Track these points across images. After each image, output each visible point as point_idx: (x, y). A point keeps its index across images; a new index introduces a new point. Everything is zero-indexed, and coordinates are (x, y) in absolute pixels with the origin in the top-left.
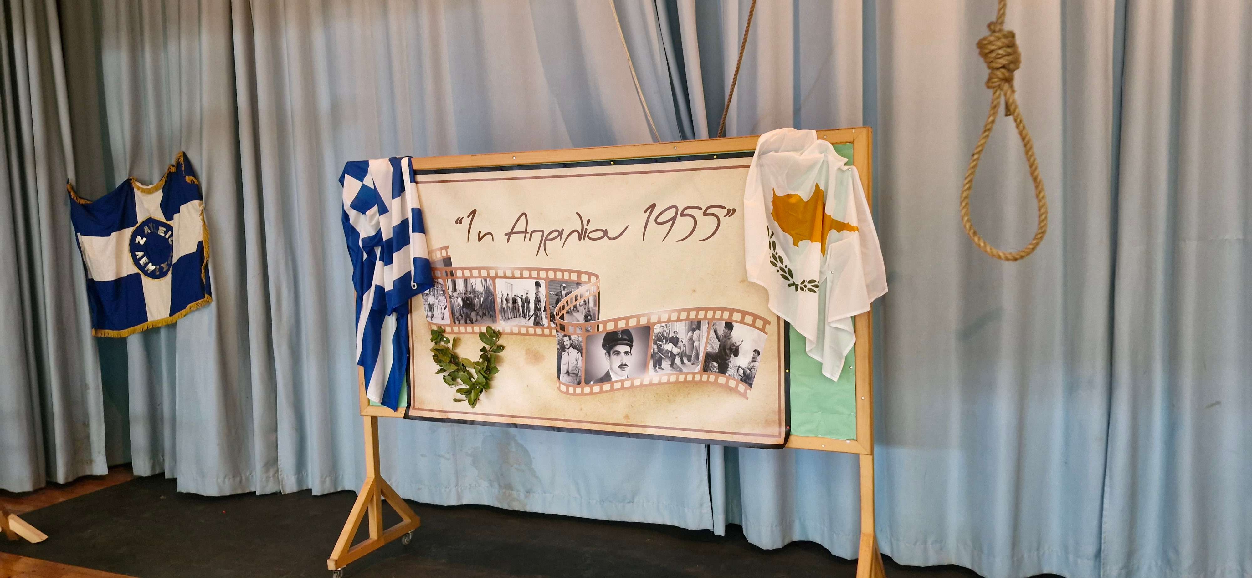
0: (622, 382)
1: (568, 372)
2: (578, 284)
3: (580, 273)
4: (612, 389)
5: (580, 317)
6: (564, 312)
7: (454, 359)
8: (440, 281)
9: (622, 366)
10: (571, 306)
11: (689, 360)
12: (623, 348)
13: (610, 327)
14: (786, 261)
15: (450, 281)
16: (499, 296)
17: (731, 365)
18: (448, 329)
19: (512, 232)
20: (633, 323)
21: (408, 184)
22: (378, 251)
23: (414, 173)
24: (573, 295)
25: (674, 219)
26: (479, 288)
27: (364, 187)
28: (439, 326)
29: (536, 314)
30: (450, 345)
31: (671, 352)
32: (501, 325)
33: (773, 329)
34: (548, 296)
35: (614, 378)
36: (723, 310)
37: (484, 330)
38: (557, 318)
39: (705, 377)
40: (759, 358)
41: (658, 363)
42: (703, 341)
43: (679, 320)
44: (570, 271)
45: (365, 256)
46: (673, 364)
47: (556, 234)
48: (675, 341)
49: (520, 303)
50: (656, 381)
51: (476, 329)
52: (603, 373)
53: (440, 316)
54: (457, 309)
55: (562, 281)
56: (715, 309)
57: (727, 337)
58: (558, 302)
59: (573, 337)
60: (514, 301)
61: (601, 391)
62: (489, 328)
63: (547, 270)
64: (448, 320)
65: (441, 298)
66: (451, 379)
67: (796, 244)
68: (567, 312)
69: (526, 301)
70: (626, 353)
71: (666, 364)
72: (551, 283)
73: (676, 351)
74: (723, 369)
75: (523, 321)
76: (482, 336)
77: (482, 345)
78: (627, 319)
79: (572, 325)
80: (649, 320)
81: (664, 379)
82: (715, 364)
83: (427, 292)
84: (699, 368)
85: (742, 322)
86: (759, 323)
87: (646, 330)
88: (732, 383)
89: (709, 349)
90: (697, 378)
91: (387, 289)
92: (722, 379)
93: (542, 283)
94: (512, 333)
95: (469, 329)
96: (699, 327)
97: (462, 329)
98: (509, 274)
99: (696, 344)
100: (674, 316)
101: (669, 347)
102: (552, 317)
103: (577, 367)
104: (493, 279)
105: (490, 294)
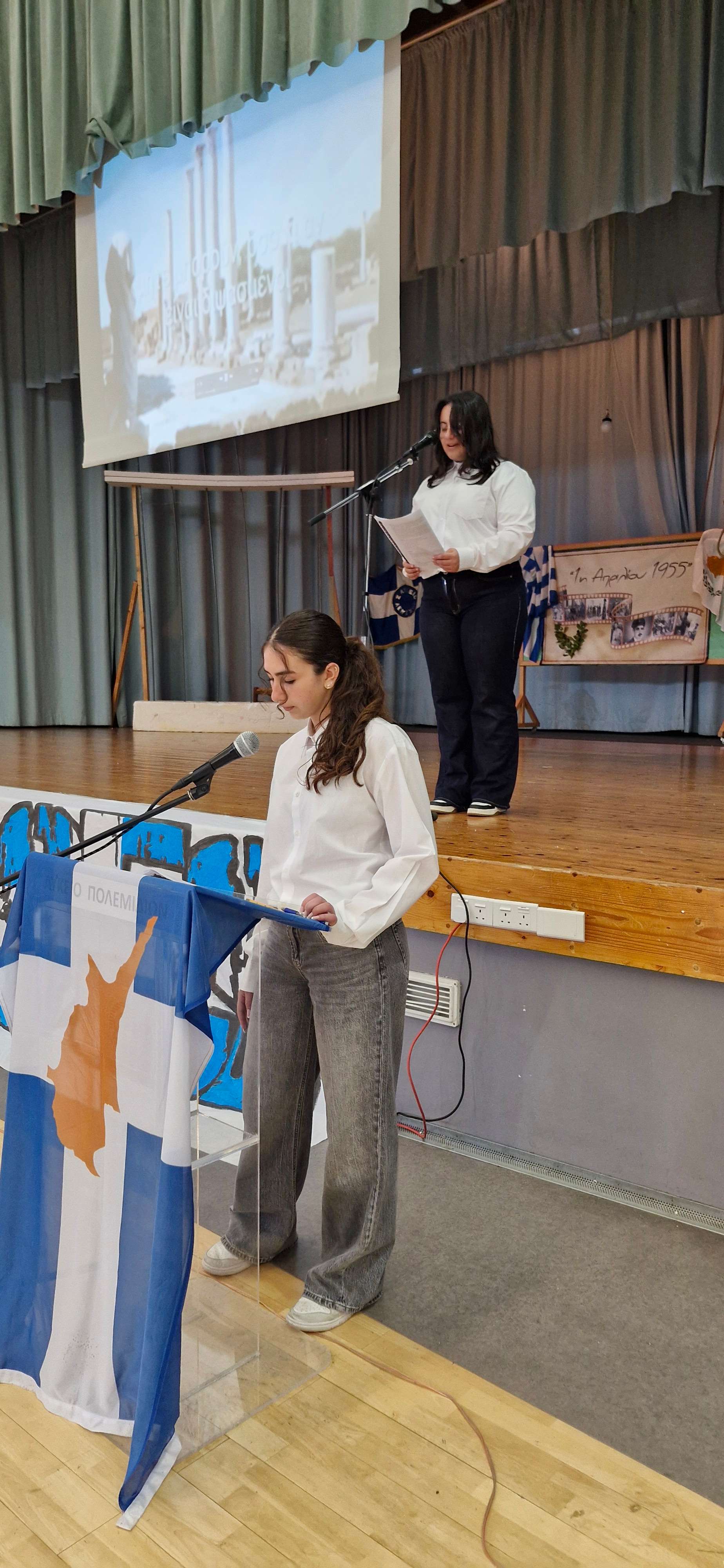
0: (639, 642)
1: (615, 640)
2: (623, 599)
3: (624, 594)
4: (635, 646)
5: (623, 614)
6: (616, 612)
7: (564, 636)
8: (561, 602)
9: (640, 635)
10: (619, 609)
11: (669, 629)
12: (640, 627)
13: (636, 618)
14: (711, 584)
15: (565, 601)
16: (587, 606)
17: (686, 631)
18: (563, 624)
19: (596, 577)
20: (646, 615)
21: (550, 558)
22: (534, 589)
23: (553, 552)
24: (620, 604)
25: (666, 568)
26: (578, 603)
27: (530, 560)
28: (559, 622)
29: (603, 614)
30: (563, 631)
31: (661, 627)
32: (587, 620)
33: (704, 614)
34: (609, 605)
35: (635, 640)
36: (684, 607)
37: (579, 623)
38: (613, 615)
39: (675, 637)
40: (698, 627)
41: (655, 632)
42: (675, 621)
43: (665, 612)
44: (620, 593)
45: (528, 591)
46: (661, 632)
47: (615, 577)
48: (663, 622)
49: (596, 609)
50: (653, 640)
51: (576, 623)
52: (631, 638)
53: (559, 617)
54: (567, 613)
55: (617, 598)
56: (680, 607)
57: (685, 618)
58: (614, 607)
59: (620, 623)
60: (594, 608)
61: (630, 647)
62: (581, 622)
63: (610, 594)
64: (563, 619)
65: (561, 609)
66: (562, 647)
67: (715, 577)
68: (618, 612)
69: (599, 608)
70: (642, 629)
71: (658, 632)
72: (611, 599)
73: (663, 626)
74: (683, 633)
75: (597, 618)
76: (578, 625)
77: (577, 629)
78: (643, 613)
79: (620, 618)
80: (653, 613)
81: (657, 639)
82: (680, 631)
83: (555, 607)
84: (672, 633)
85: (692, 612)
86: (699, 612)
87: (652, 617)
88: (686, 639)
89: (677, 624)
90: (672, 637)
91: (536, 605)
92: (682, 638)
93: (607, 600)
94: (592, 624)
95: (572, 623)
96: (674, 615)
97: (569, 623)
98: (592, 596)
99: (672, 622)
100: (663, 611)
101: (661, 625)
102: (610, 615)
103: (620, 637)
104: (585, 599)
105: (583, 606)
